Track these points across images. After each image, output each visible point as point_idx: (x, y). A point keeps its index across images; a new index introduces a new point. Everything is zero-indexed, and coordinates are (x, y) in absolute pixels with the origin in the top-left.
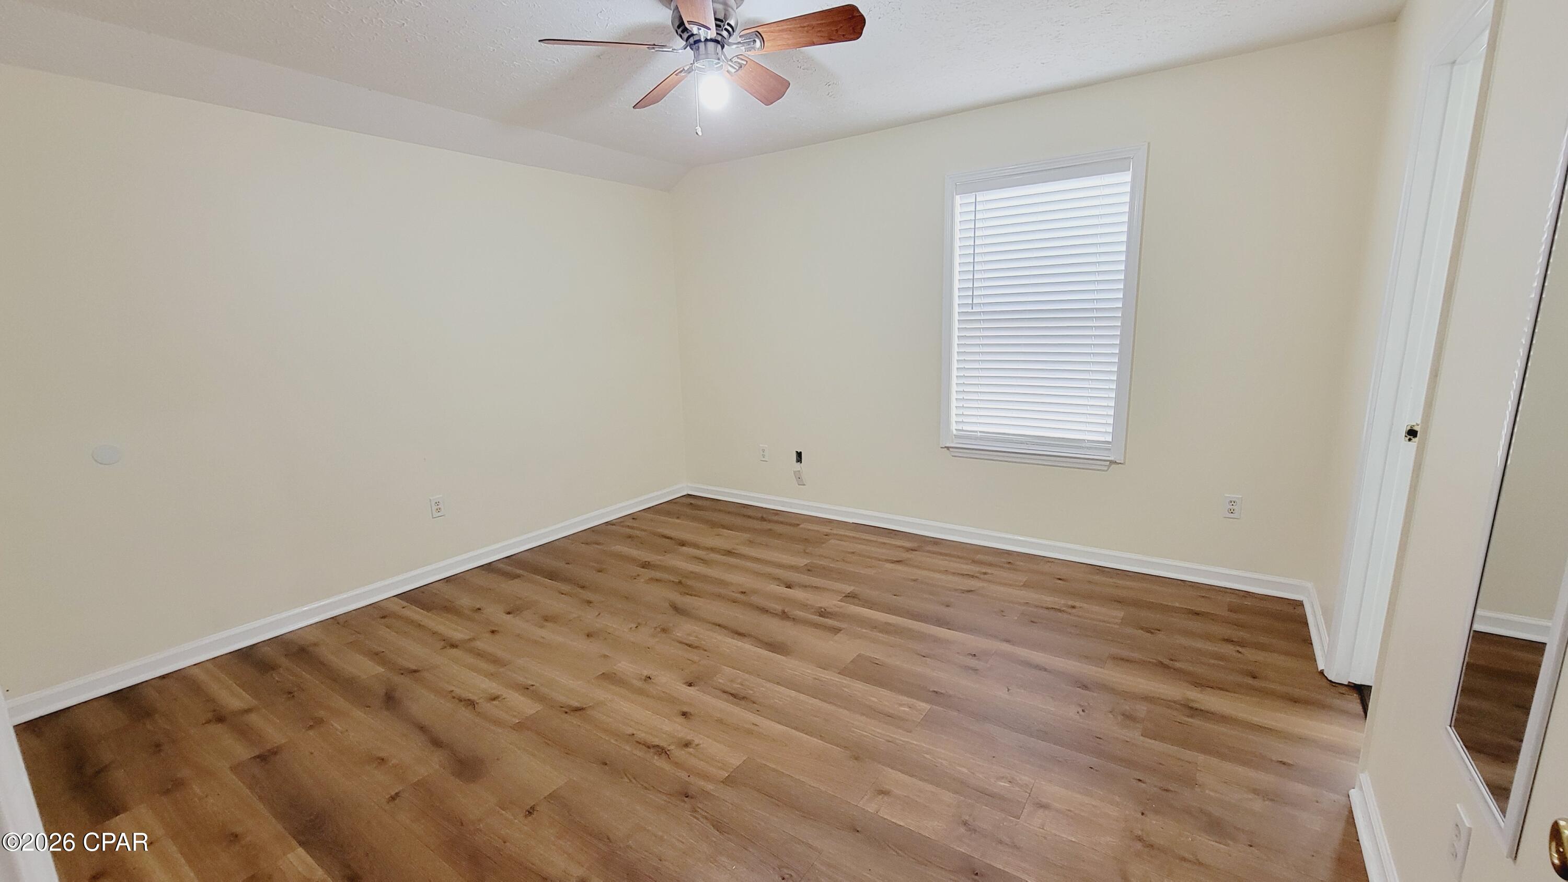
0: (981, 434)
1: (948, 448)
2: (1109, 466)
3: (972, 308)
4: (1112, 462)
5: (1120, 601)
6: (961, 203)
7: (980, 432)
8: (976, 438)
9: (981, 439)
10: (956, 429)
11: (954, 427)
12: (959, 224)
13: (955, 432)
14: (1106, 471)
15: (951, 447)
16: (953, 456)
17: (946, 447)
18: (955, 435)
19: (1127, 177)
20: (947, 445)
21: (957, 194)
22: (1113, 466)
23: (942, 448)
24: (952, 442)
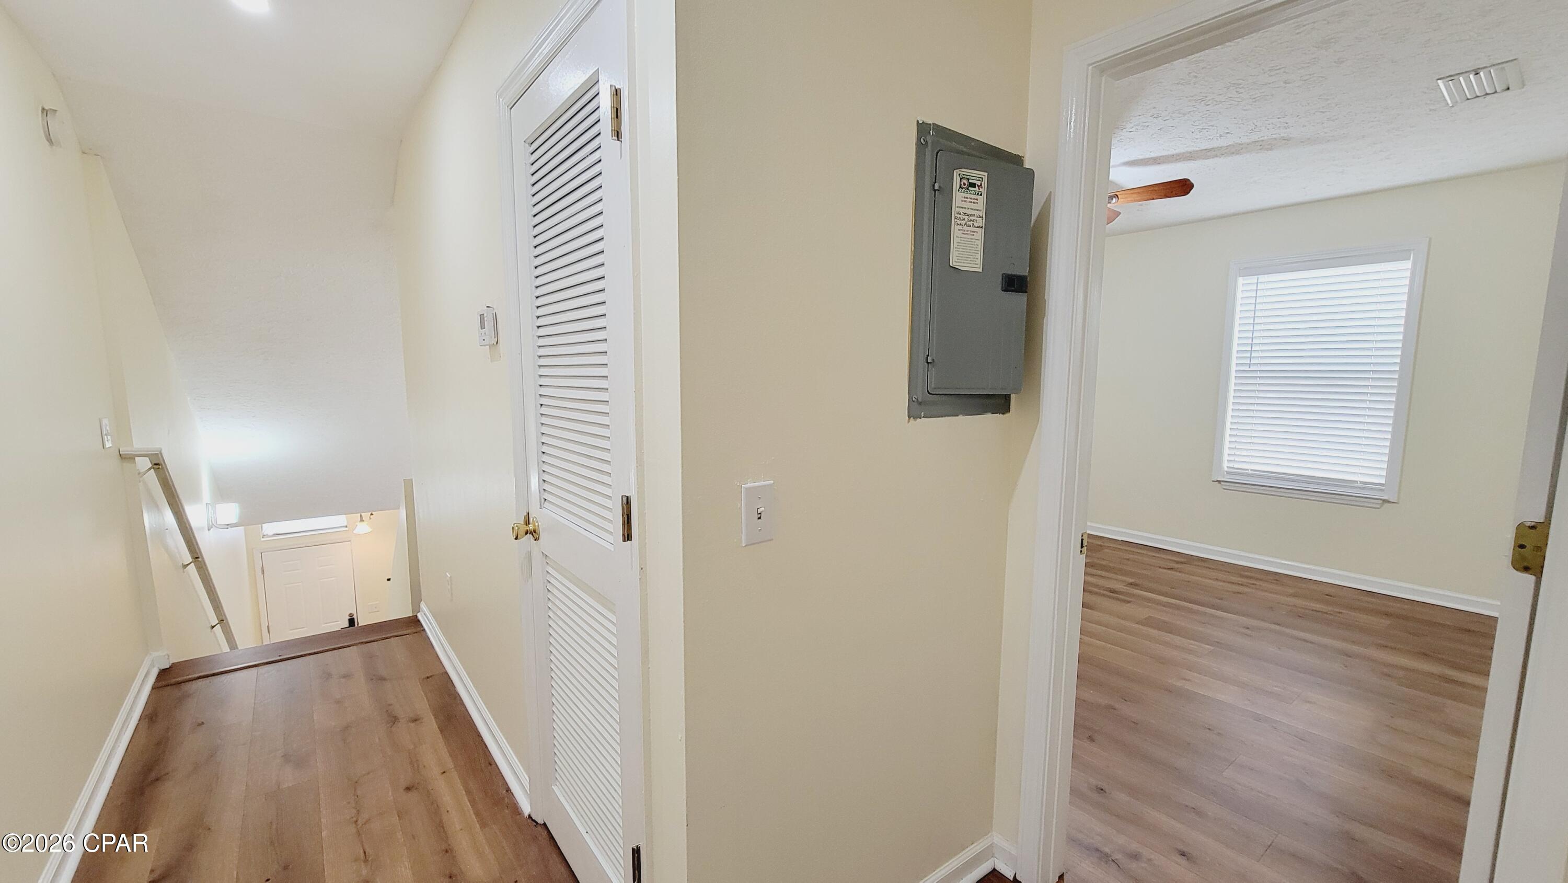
0: (1252, 472)
1: (1219, 482)
2: (1382, 505)
3: (1250, 368)
4: (1385, 501)
5: (1388, 615)
6: (1244, 285)
7: (1251, 470)
8: (1248, 475)
9: (1252, 475)
10: (1227, 467)
11: (1225, 465)
12: (1240, 299)
13: (1226, 469)
14: (1378, 508)
15: (1223, 481)
16: (1224, 489)
17: (1217, 481)
18: (1226, 472)
19: (1408, 264)
20: (1219, 479)
21: (1240, 276)
22: (1387, 505)
23: (1213, 481)
24: (1224, 478)
